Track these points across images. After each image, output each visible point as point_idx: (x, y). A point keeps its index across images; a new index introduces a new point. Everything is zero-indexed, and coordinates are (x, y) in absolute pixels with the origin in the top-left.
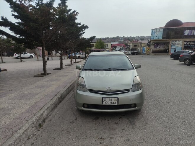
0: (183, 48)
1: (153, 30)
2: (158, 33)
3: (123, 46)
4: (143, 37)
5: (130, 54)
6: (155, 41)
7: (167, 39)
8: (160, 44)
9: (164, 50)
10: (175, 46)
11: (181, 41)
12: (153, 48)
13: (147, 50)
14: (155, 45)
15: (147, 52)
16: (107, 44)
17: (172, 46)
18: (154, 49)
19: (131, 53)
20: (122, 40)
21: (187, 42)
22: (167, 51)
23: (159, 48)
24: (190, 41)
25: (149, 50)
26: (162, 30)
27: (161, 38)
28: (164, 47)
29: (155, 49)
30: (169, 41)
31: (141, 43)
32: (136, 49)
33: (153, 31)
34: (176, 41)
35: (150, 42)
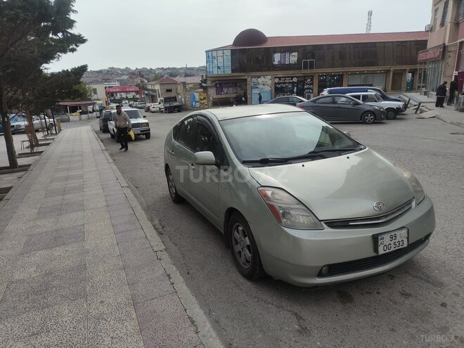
0: (273, 92)
1: (210, 53)
2: (220, 59)
3: (135, 92)
4: (174, 69)
5: (162, 112)
6: (217, 79)
7: (242, 74)
8: (227, 83)
9: (237, 97)
10: (257, 88)
11: (269, 77)
12: (212, 93)
13: (201, 99)
14: (216, 87)
15: (202, 103)
16: (94, 86)
17: (252, 88)
18: (215, 96)
19: (166, 108)
20: (125, 77)
21: (280, 78)
22: (243, 99)
23: (227, 93)
24: (285, 77)
25: (204, 98)
26: (228, 53)
27: (228, 71)
28: (235, 91)
29: (219, 96)
30: (245, 78)
31: (184, 84)
32: (175, 99)
33: (210, 55)
34: (259, 77)
35: (205, 81)
